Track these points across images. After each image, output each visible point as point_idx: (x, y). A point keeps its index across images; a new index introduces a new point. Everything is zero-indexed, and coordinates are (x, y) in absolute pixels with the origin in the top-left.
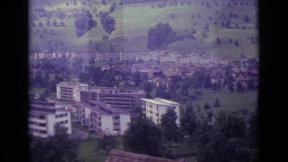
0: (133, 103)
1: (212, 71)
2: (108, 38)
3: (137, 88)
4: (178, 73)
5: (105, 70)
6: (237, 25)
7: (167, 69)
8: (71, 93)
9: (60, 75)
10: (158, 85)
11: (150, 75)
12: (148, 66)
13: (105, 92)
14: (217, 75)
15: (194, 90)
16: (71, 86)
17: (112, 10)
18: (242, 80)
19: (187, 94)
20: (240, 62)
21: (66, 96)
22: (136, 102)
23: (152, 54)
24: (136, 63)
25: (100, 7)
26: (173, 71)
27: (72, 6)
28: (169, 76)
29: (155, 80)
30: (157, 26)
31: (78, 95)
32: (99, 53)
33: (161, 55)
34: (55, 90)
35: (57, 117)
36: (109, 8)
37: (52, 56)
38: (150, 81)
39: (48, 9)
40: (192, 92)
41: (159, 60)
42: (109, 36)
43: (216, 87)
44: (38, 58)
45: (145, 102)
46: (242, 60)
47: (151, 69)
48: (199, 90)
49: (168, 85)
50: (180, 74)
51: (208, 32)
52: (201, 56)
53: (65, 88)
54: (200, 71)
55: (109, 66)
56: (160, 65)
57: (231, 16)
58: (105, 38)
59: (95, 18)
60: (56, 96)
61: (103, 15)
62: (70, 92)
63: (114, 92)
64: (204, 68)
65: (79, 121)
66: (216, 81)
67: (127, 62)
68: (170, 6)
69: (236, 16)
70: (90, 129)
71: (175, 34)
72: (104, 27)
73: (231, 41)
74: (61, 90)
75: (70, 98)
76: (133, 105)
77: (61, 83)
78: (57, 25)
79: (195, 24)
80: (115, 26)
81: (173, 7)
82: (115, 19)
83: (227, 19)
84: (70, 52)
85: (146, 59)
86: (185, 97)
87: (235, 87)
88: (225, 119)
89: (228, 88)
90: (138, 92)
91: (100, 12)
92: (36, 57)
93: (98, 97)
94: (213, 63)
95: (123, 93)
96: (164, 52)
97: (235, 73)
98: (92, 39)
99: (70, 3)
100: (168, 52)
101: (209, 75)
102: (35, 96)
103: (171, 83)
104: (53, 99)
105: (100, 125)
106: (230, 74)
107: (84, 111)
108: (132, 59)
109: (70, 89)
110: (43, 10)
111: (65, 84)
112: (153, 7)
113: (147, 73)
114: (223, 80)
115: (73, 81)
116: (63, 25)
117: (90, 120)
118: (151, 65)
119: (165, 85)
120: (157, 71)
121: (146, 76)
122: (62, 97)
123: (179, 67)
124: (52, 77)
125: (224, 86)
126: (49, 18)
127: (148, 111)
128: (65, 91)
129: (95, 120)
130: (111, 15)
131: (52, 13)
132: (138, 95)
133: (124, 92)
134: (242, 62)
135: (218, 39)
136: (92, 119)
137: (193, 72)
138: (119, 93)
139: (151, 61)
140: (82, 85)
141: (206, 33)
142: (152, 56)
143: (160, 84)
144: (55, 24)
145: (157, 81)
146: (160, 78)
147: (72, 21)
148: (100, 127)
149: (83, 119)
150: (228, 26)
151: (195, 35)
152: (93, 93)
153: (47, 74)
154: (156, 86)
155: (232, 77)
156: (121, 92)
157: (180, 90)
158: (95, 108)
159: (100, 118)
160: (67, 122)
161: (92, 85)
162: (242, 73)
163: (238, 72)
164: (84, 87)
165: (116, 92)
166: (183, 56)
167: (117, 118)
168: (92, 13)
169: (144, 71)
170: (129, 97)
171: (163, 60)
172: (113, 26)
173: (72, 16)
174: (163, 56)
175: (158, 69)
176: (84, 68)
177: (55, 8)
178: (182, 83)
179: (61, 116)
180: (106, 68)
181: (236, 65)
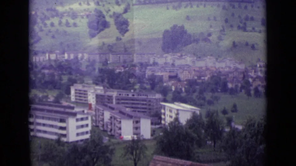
0: (150, 107)
1: (228, 75)
2: (121, 39)
3: (153, 92)
4: (193, 77)
5: (120, 73)
6: (253, 29)
7: (183, 72)
8: (85, 96)
9: (73, 77)
10: (173, 88)
11: (166, 78)
12: (163, 68)
13: (121, 96)
14: (233, 80)
15: (211, 94)
16: (86, 89)
17: (126, 11)
18: (259, 85)
19: (204, 99)
20: (256, 66)
21: (81, 98)
22: (153, 106)
23: (167, 56)
24: (151, 65)
25: (113, 7)
26: (188, 75)
27: (85, 6)
28: (185, 80)
29: (170, 84)
30: (171, 28)
31: (93, 98)
32: (113, 55)
33: (175, 58)
34: (69, 92)
35: (77, 120)
36: (123, 8)
37: (64, 57)
38: (165, 84)
39: (60, 9)
40: (208, 96)
41: (175, 63)
42: (122, 37)
43: (233, 92)
44: (49, 59)
45: (165, 106)
46: (259, 64)
47: (167, 72)
48: (216, 94)
49: (183, 89)
50: (196, 78)
51: (224, 34)
52: (217, 59)
53: (80, 90)
54: (216, 74)
55: (122, 68)
56: (175, 69)
57: (247, 19)
58: (118, 39)
59: (108, 19)
60: (70, 98)
61: (117, 16)
62: (85, 94)
63: (130, 96)
64: (220, 72)
65: (98, 125)
66: (232, 85)
67: (141, 64)
68: (185, 7)
69: (252, 19)
70: (109, 133)
71: (190, 36)
72: (118, 29)
73: (247, 44)
74: (76, 93)
75: (85, 100)
76: (150, 109)
77: (75, 85)
78: (70, 25)
79: (211, 26)
80: (129, 28)
81: (188, 9)
82: (129, 20)
83: (244, 21)
84: (83, 53)
85: (161, 61)
86: (202, 101)
87: (252, 92)
88: (254, 126)
89: (245, 93)
90: (155, 96)
91: (114, 13)
92: (47, 58)
93: (114, 101)
94: (230, 67)
95: (140, 97)
96: (179, 54)
97: (252, 77)
98: (106, 41)
99: (82, 3)
100: (184, 54)
101: (225, 79)
102: (49, 98)
103: (186, 87)
104: (67, 102)
105: (120, 129)
106: (246, 78)
107: (103, 114)
108: (147, 61)
109: (85, 91)
110: (55, 10)
111: (79, 87)
112: (168, 9)
113: (162, 76)
114: (240, 85)
115: (87, 84)
116: (75, 25)
117: (109, 124)
118: (166, 68)
119: (181, 89)
120: (173, 74)
121: (161, 79)
122: (76, 99)
123: (194, 70)
124: (65, 79)
125: (241, 91)
126: (61, 18)
127: (167, 115)
128: (80, 93)
129: (115, 124)
130: (125, 16)
131: (64, 13)
132: (155, 99)
133: (141, 95)
134: (258, 66)
135: (234, 43)
136: (111, 124)
137: (209, 76)
138: (135, 96)
139: (166, 63)
140: (97, 87)
141: (223, 36)
142: (167, 58)
143: (176, 88)
144: (67, 24)
145: (173, 85)
146: (175, 82)
147: (85, 21)
148: (119, 131)
149: (101, 123)
150: (244, 29)
151: (210, 38)
152: (108, 96)
153: (60, 75)
154: (171, 90)
155: (249, 82)
156: (138, 95)
157: (196, 94)
158: (114, 111)
159: (120, 122)
160: (87, 125)
161: (108, 88)
162: (258, 77)
163: (255, 76)
164: (100, 89)
165: (133, 95)
166: (198, 59)
167: (137, 122)
168: (105, 13)
169: (159, 74)
170: (145, 101)
171: (178, 63)
172: (127, 27)
173: (85, 17)
174: (178, 59)
175: (173, 72)
176: (97, 71)
177: (67, 8)
178: (198, 87)
179: (82, 119)
180: (120, 71)
181: (253, 69)
